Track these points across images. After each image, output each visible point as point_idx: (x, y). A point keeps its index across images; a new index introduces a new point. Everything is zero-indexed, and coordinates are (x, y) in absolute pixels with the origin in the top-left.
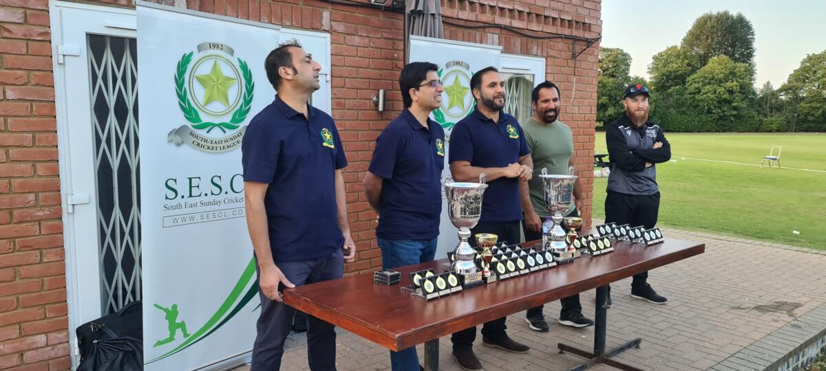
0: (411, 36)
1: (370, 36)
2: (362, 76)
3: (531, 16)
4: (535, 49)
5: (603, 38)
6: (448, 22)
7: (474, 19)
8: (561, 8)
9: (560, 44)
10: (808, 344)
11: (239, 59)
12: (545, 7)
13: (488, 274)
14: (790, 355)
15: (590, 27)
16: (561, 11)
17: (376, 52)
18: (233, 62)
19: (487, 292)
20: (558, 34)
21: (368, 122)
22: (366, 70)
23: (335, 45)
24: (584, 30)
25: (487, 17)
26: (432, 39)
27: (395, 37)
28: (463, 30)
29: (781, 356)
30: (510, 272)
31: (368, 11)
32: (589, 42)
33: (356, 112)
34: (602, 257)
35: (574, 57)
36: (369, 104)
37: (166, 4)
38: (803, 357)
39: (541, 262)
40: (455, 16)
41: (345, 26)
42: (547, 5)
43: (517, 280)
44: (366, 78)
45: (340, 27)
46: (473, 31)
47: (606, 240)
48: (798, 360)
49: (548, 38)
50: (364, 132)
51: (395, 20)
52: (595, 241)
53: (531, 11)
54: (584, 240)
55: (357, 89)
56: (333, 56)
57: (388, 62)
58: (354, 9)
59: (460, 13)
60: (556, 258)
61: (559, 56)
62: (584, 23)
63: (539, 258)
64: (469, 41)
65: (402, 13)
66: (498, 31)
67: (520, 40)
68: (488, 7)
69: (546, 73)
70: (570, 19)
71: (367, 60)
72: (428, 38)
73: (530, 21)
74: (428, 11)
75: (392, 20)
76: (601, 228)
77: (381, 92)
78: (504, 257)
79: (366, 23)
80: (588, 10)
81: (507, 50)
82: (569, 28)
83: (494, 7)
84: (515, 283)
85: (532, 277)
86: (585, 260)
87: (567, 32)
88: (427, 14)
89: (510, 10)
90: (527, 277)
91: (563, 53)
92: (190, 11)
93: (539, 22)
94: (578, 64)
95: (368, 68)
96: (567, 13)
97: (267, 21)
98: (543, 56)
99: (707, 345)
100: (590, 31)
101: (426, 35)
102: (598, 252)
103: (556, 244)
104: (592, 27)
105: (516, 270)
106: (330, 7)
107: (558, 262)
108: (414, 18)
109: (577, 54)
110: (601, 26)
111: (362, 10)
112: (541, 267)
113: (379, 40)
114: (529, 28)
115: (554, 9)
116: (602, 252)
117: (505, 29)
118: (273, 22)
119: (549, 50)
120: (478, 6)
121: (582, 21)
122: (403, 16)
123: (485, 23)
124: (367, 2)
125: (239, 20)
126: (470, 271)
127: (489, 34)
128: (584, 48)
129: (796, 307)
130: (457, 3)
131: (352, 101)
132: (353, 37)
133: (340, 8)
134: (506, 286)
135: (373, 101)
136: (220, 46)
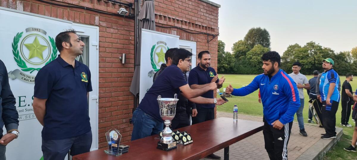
1: (118, 29)
2: (114, 47)
3: (190, 24)
4: (192, 40)
5: (219, 35)
7: (166, 24)
9: (202, 37)
11: (49, 37)
12: (196, 21)
15: (214, 30)
16: (202, 22)
17: (121, 36)
18: (46, 38)
20: (201, 32)
21: (117, 68)
23: (101, 32)
24: (212, 31)
25: (171, 23)
27: (130, 30)
28: (161, 28)
31: (117, 17)
32: (214, 36)
33: (111, 64)
35: (208, 42)
36: (117, 60)
37: (12, 8)
40: (157, 22)
41: (106, 23)
42: (197, 20)
44: (116, 48)
45: (104, 24)
46: (166, 29)
49: (197, 34)
50: (115, 73)
51: (130, 22)
53: (190, 22)
55: (112, 53)
56: (100, 37)
57: (127, 41)
59: (160, 21)
61: (202, 42)
62: (212, 28)
64: (164, 33)
65: (134, 19)
66: (176, 29)
67: (185, 34)
68: (172, 19)
69: (197, 49)
70: (206, 26)
71: (117, 40)
73: (189, 26)
75: (129, 22)
77: (124, 55)
79: (116, 23)
80: (213, 23)
81: (180, 39)
82: (206, 30)
83: (174, 19)
87: (205, 31)
89: (181, 21)
91: (204, 40)
92: (25, 12)
93: (193, 27)
94: (210, 45)
95: (117, 43)
96: (205, 23)
97: (67, 19)
98: (195, 41)
100: (214, 31)
104: (215, 29)
106: (99, 15)
109: (209, 41)
110: (218, 30)
111: (113, 17)
113: (123, 31)
114: (189, 29)
115: (199, 22)
117: (179, 29)
118: (70, 20)
119: (198, 39)
120: (167, 18)
121: (211, 27)
122: (134, 21)
123: (170, 26)
124: (117, 13)
125: (52, 18)
126: (170, 141)
127: (172, 31)
128: (212, 38)
129: (301, 148)
130: (158, 16)
131: (109, 59)
132: (110, 29)
133: (104, 15)
134: (187, 148)
135: (120, 59)
136: (39, 30)
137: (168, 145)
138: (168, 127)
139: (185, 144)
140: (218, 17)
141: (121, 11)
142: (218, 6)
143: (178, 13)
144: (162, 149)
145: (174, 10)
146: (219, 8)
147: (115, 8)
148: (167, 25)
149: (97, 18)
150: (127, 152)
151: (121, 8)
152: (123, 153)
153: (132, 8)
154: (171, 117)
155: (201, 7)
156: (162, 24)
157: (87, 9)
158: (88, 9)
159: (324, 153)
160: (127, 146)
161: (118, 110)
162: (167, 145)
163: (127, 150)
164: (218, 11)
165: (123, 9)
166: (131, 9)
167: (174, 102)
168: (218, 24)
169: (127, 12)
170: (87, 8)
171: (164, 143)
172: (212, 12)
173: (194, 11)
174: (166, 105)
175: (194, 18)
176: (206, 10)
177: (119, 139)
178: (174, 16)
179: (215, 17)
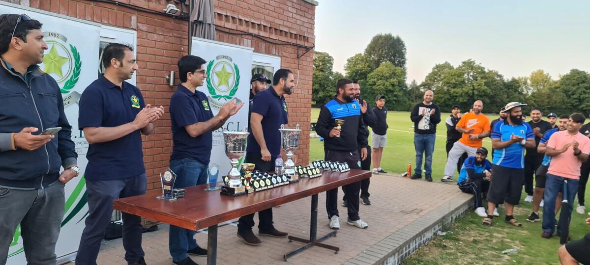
0: (193, 37)
1: (164, 34)
2: (159, 61)
3: (271, 30)
4: (274, 51)
5: (316, 47)
6: (219, 29)
7: (235, 28)
8: (291, 26)
9: (290, 49)
10: (426, 230)
11: (70, 44)
12: (280, 25)
13: (249, 188)
14: (417, 236)
16: (290, 28)
17: (168, 46)
18: (65, 46)
19: (248, 198)
20: (288, 42)
21: (162, 93)
22: (161, 57)
23: (140, 39)
24: (304, 41)
25: (243, 28)
26: (209, 40)
27: (182, 36)
28: (228, 35)
29: (412, 237)
30: (262, 187)
31: (164, 18)
32: (308, 49)
33: (154, 86)
34: (315, 179)
35: (298, 57)
36: (163, 81)
37: (14, 3)
38: (424, 237)
39: (280, 181)
40: (223, 26)
41: (147, 26)
42: (282, 23)
43: (266, 191)
44: (162, 63)
45: (144, 27)
46: (234, 37)
47: (317, 169)
48: (421, 239)
49: (282, 44)
50: (160, 100)
51: (182, 25)
52: (311, 170)
53: (272, 26)
54: (305, 169)
55: (155, 70)
56: (138, 46)
57: (177, 52)
58: (154, 16)
59: (226, 24)
60: (289, 179)
61: (289, 57)
62: (304, 37)
63: (279, 178)
64: (232, 43)
65: (188, 21)
66: (250, 37)
67: (264, 44)
68: (244, 22)
70: (296, 33)
71: (162, 51)
72: (206, 40)
73: (271, 33)
74: (206, 21)
75: (180, 25)
76: (315, 163)
77: (172, 73)
78: (258, 178)
79: (162, 26)
80: (306, 29)
81: (257, 50)
82: (295, 39)
83: (248, 22)
84: (265, 194)
85: (275, 190)
86: (305, 181)
87: (294, 41)
88: (206, 24)
89: (258, 25)
90: (272, 190)
91: (291, 55)
92: (31, 9)
93: (276, 34)
94: (301, 62)
95: (163, 56)
96: (294, 29)
97: (90, 19)
98: (279, 56)
99: (373, 233)
100: (308, 42)
101: (204, 38)
102: (313, 176)
103: (289, 171)
105: (265, 186)
106: (136, 13)
107: (290, 182)
108: (196, 25)
109: (300, 56)
110: (314, 39)
111: (160, 17)
112: (280, 184)
113: (171, 38)
114: (270, 37)
115: (286, 26)
116: (315, 176)
117: (255, 36)
118: (95, 20)
119: (283, 52)
120: (238, 20)
121: (303, 35)
122: (188, 23)
123: (242, 32)
124: (163, 12)
125: (68, 17)
126: (238, 186)
127: (245, 39)
128: (304, 52)
129: (422, 211)
130: (224, 17)
131: (151, 78)
132: (153, 34)
133: (144, 14)
134: (259, 196)
135: (166, 79)
136: (57, 35)
137: (236, 189)
138: (235, 167)
139: (257, 190)
140: (314, 20)
141: (169, 10)
142: (315, 4)
143: (253, 12)
144: (227, 195)
145: (247, 8)
146: (316, 7)
147: (160, 4)
148: (237, 30)
149: (134, 18)
150: (182, 197)
151: (170, 5)
152: (177, 198)
153: (185, 4)
154: (239, 154)
155: (289, 4)
156: (230, 29)
157: (119, 5)
158: (121, 5)
159: (452, 218)
160: (182, 190)
161: (162, 153)
162: (233, 190)
163: (183, 194)
164: (314, 10)
165: (172, 7)
166: (184, 7)
167: (244, 135)
168: (314, 31)
169: (179, 10)
170: (119, 2)
171: (231, 187)
172: (305, 11)
173: (277, 10)
174: (233, 139)
175: (277, 21)
176: (297, 9)
177: (172, 180)
178: (248, 17)
179: (309, 20)
